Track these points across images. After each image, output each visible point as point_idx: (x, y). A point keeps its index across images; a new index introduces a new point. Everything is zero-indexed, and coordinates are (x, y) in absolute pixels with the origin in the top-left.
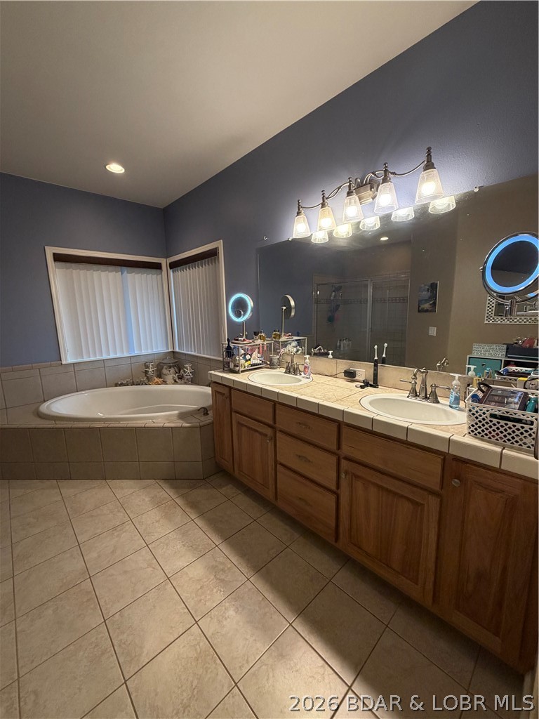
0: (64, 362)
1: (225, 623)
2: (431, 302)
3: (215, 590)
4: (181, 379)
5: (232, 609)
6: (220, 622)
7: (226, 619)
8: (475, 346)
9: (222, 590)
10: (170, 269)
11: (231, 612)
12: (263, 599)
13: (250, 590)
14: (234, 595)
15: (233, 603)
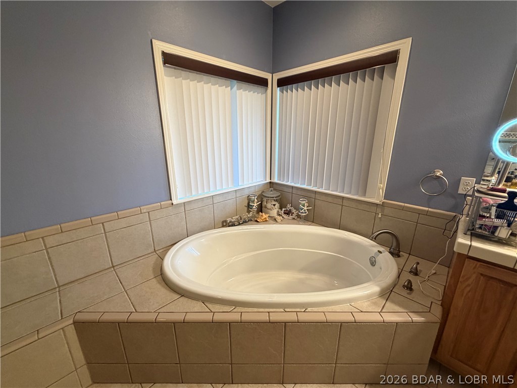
0: (175, 202)
4: (287, 214)
10: (278, 86)
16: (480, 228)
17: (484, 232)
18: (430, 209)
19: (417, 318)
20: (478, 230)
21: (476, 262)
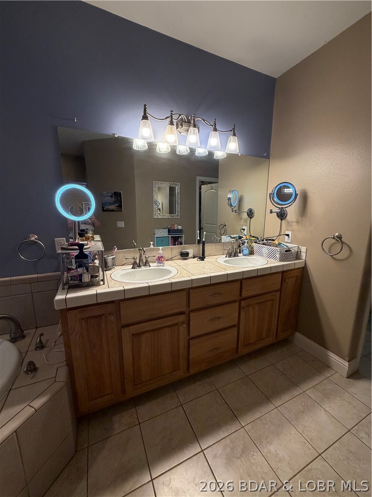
1: (280, 456)
2: (117, 205)
3: (253, 461)
5: (269, 447)
6: (280, 461)
7: (278, 454)
8: (156, 231)
9: (252, 453)
11: (272, 448)
12: (261, 420)
13: (253, 428)
14: (256, 443)
15: (264, 445)
16: (72, 280)
17: (75, 282)
18: (39, 275)
19: (38, 403)
20: (70, 283)
21: (74, 311)
